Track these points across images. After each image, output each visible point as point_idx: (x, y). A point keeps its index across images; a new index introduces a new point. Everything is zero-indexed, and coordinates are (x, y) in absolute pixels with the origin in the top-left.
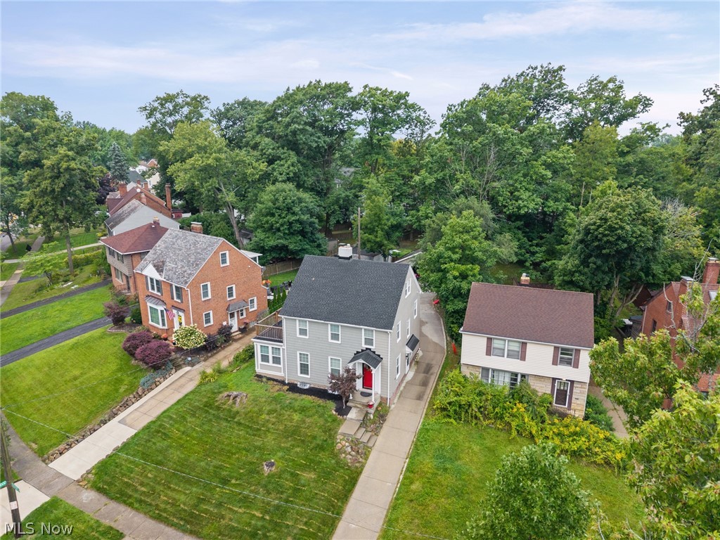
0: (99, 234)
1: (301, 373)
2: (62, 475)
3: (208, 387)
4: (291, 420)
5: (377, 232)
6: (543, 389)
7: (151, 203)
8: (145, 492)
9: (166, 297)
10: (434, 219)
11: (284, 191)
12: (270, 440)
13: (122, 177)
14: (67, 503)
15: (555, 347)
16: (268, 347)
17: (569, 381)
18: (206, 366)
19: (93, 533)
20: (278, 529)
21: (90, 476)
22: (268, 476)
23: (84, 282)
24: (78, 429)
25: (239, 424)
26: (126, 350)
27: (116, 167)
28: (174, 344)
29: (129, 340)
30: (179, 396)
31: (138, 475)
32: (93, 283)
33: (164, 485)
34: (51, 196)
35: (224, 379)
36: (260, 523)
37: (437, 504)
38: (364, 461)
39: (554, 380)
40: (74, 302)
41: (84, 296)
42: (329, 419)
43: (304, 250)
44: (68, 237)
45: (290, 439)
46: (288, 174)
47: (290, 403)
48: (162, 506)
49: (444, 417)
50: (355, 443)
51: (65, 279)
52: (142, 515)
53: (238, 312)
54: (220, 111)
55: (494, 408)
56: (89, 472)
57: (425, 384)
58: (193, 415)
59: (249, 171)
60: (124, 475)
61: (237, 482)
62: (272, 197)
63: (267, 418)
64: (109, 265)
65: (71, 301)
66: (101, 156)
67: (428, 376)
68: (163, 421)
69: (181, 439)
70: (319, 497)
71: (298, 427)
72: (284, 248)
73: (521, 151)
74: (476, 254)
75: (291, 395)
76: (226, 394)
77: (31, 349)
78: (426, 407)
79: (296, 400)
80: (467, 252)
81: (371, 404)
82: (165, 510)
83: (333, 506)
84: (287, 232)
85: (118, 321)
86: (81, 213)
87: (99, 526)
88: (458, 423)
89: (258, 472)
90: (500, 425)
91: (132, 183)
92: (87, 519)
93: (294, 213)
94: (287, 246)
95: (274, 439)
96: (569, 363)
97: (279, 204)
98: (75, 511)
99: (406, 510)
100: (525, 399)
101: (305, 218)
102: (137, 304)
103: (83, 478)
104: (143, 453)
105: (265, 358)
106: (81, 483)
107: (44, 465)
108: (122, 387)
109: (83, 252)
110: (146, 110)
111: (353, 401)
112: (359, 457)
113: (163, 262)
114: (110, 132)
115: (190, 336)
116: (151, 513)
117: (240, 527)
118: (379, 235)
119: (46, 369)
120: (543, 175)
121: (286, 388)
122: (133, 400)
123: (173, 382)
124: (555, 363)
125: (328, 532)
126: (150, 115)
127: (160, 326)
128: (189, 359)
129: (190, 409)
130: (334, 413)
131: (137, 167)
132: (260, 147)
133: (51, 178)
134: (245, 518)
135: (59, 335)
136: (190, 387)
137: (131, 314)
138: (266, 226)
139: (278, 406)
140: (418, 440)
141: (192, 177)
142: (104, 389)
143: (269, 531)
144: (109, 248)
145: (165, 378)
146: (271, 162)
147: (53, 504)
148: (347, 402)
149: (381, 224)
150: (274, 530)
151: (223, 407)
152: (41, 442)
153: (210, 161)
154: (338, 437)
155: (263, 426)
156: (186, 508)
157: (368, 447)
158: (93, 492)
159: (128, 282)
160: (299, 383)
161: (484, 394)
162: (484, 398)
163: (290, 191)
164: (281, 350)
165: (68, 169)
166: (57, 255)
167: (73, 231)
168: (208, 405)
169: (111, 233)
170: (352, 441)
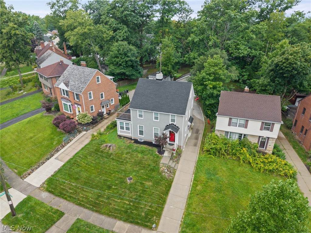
0: (33, 67)
1: (140, 134)
2: (31, 185)
3: (96, 142)
4: (138, 157)
5: (168, 66)
6: (254, 141)
7: (57, 52)
8: (72, 192)
9: (71, 98)
10: (199, 59)
11: (123, 45)
12: (128, 167)
13: (41, 39)
14: (36, 199)
15: (262, 122)
16: (123, 123)
17: (267, 137)
18: (93, 131)
19: (50, 213)
20: (137, 209)
21: (44, 185)
22: (130, 184)
23: (29, 90)
24: (36, 162)
25: (113, 159)
26: (54, 124)
27: (38, 34)
28: (77, 121)
29: (55, 119)
30: (82, 146)
31: (68, 184)
32: (33, 91)
33: (80, 189)
34: (8, 48)
35: (103, 138)
36: (128, 207)
37: (210, 196)
38: (173, 176)
39: (260, 137)
40: (25, 100)
41: (30, 97)
42: (155, 156)
43: (133, 74)
44: (19, 69)
45: (138, 166)
46: (124, 37)
47: (136, 149)
48: (81, 199)
49: (208, 154)
50: (169, 168)
51: (19, 89)
52: (72, 204)
53: (106, 105)
54: (87, 5)
55: (232, 150)
56: (44, 183)
57: (197, 138)
58: (90, 155)
59: (105, 35)
60: (61, 185)
61: (116, 187)
62: (117, 48)
63: (126, 156)
64: (40, 82)
65: (24, 100)
66: (29, 29)
67: (197, 134)
68: (76, 158)
69: (86, 167)
70: (155, 194)
71: (141, 160)
72: (124, 74)
73: (241, 25)
74: (221, 77)
75: (136, 145)
76: (105, 145)
77: (8, 124)
78: (199, 150)
79: (139, 147)
80: (217, 76)
81: (174, 149)
82: (82, 201)
83: (162, 198)
84: (125, 66)
85: (48, 110)
86: (24, 57)
87: (52, 209)
88: (215, 157)
89: (125, 182)
90: (235, 158)
91: (46, 42)
92: (46, 206)
93: (128, 57)
94: (125, 73)
95: (130, 166)
96: (268, 129)
97: (121, 52)
98: (40, 202)
99: (196, 199)
100: (246, 146)
101: (134, 59)
102: (56, 101)
103: (42, 186)
104: (69, 174)
105: (122, 128)
106: (41, 189)
107: (21, 180)
108: (55, 142)
109: (27, 76)
110: (50, 4)
111: (165, 148)
112: (171, 174)
113: (68, 81)
114: (32, 16)
115: (85, 117)
116: (76, 203)
117: (119, 208)
118: (170, 67)
119: (17, 133)
120: (251, 37)
121: (133, 141)
122: (61, 148)
123: (78, 139)
124: (261, 129)
125: (161, 210)
126: (52, 7)
127: (69, 112)
128: (85, 128)
129: (88, 153)
130: (157, 153)
131: (47, 34)
132: (109, 23)
133: (7, 39)
134: (121, 204)
135: (21, 117)
136: (87, 141)
137: (54, 106)
138: (115, 63)
139: (131, 150)
140: (197, 165)
141: (77, 38)
142: (46, 143)
143: (133, 210)
144: (40, 74)
145: (74, 137)
146: (115, 31)
147: (29, 199)
148: (163, 148)
149: (170, 62)
150: (136, 210)
151: (104, 151)
152: (19, 169)
153: (86, 30)
154: (160, 165)
155: (125, 160)
156: (92, 200)
157: (175, 169)
158: (47, 193)
159: (51, 91)
160: (139, 139)
161: (227, 144)
162: (227, 145)
163: (126, 45)
164: (130, 124)
165: (15, 34)
166: (15, 77)
167: (21, 66)
168: (97, 150)
169: (39, 67)
170: (167, 167)
